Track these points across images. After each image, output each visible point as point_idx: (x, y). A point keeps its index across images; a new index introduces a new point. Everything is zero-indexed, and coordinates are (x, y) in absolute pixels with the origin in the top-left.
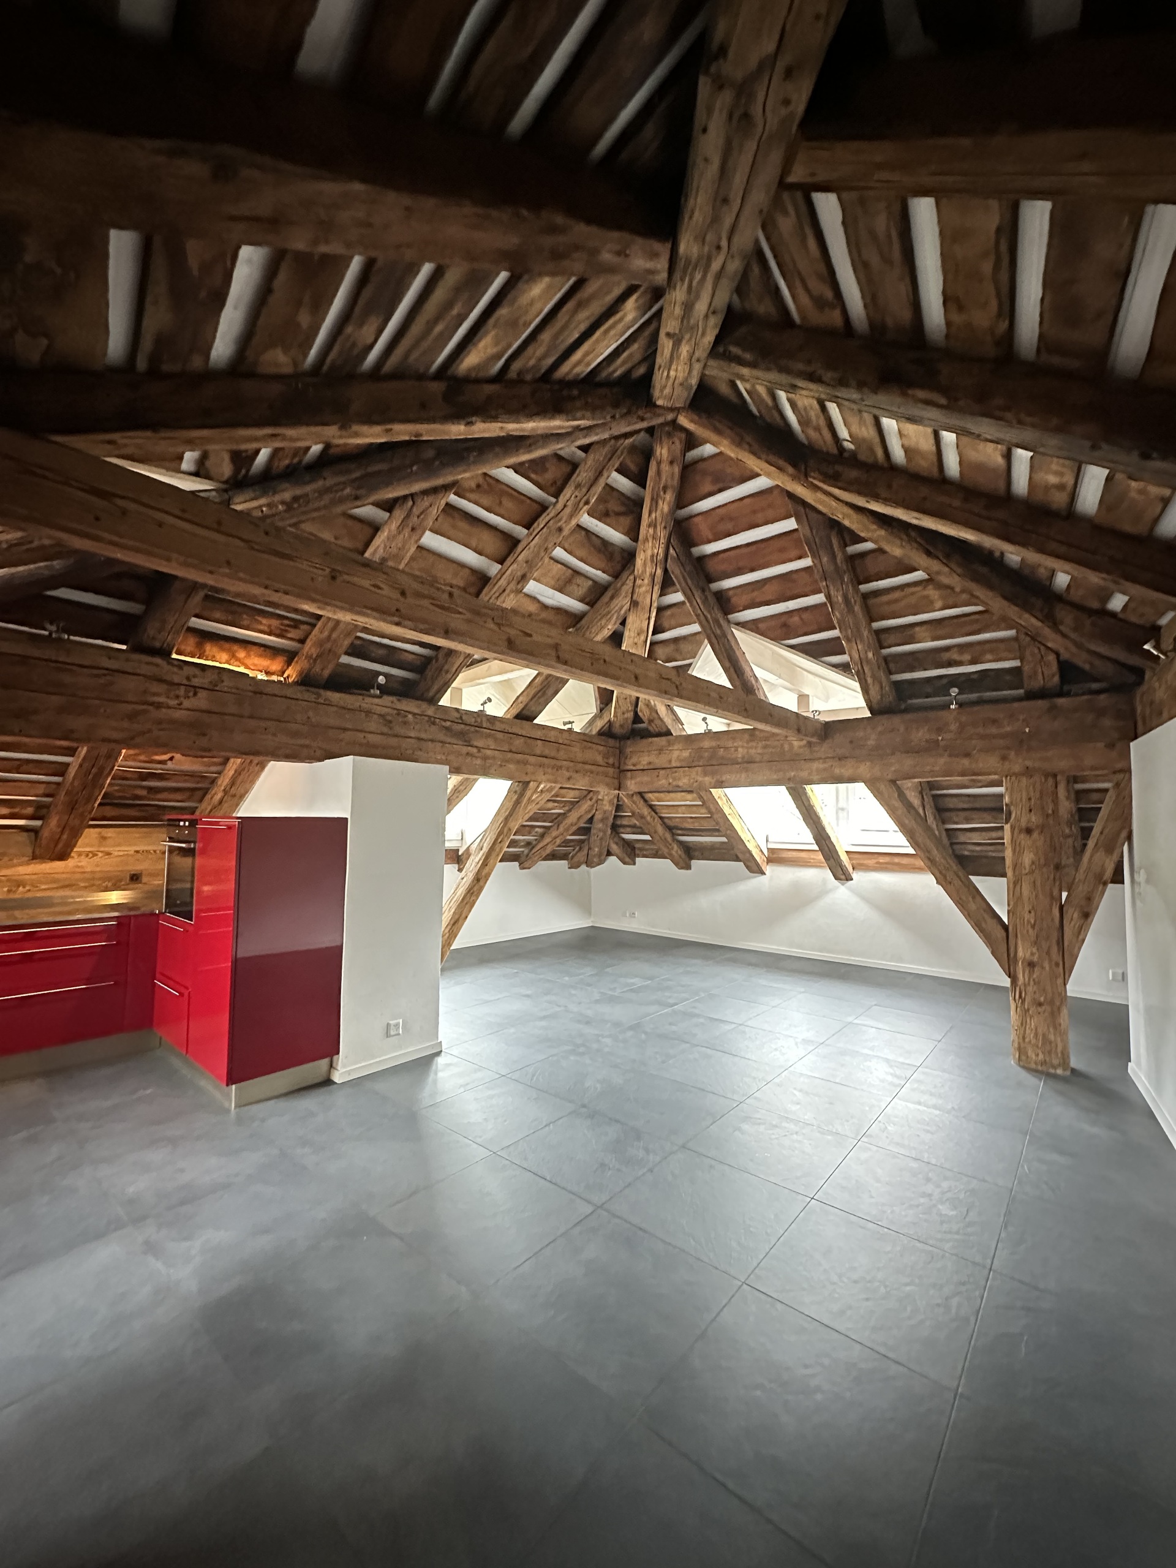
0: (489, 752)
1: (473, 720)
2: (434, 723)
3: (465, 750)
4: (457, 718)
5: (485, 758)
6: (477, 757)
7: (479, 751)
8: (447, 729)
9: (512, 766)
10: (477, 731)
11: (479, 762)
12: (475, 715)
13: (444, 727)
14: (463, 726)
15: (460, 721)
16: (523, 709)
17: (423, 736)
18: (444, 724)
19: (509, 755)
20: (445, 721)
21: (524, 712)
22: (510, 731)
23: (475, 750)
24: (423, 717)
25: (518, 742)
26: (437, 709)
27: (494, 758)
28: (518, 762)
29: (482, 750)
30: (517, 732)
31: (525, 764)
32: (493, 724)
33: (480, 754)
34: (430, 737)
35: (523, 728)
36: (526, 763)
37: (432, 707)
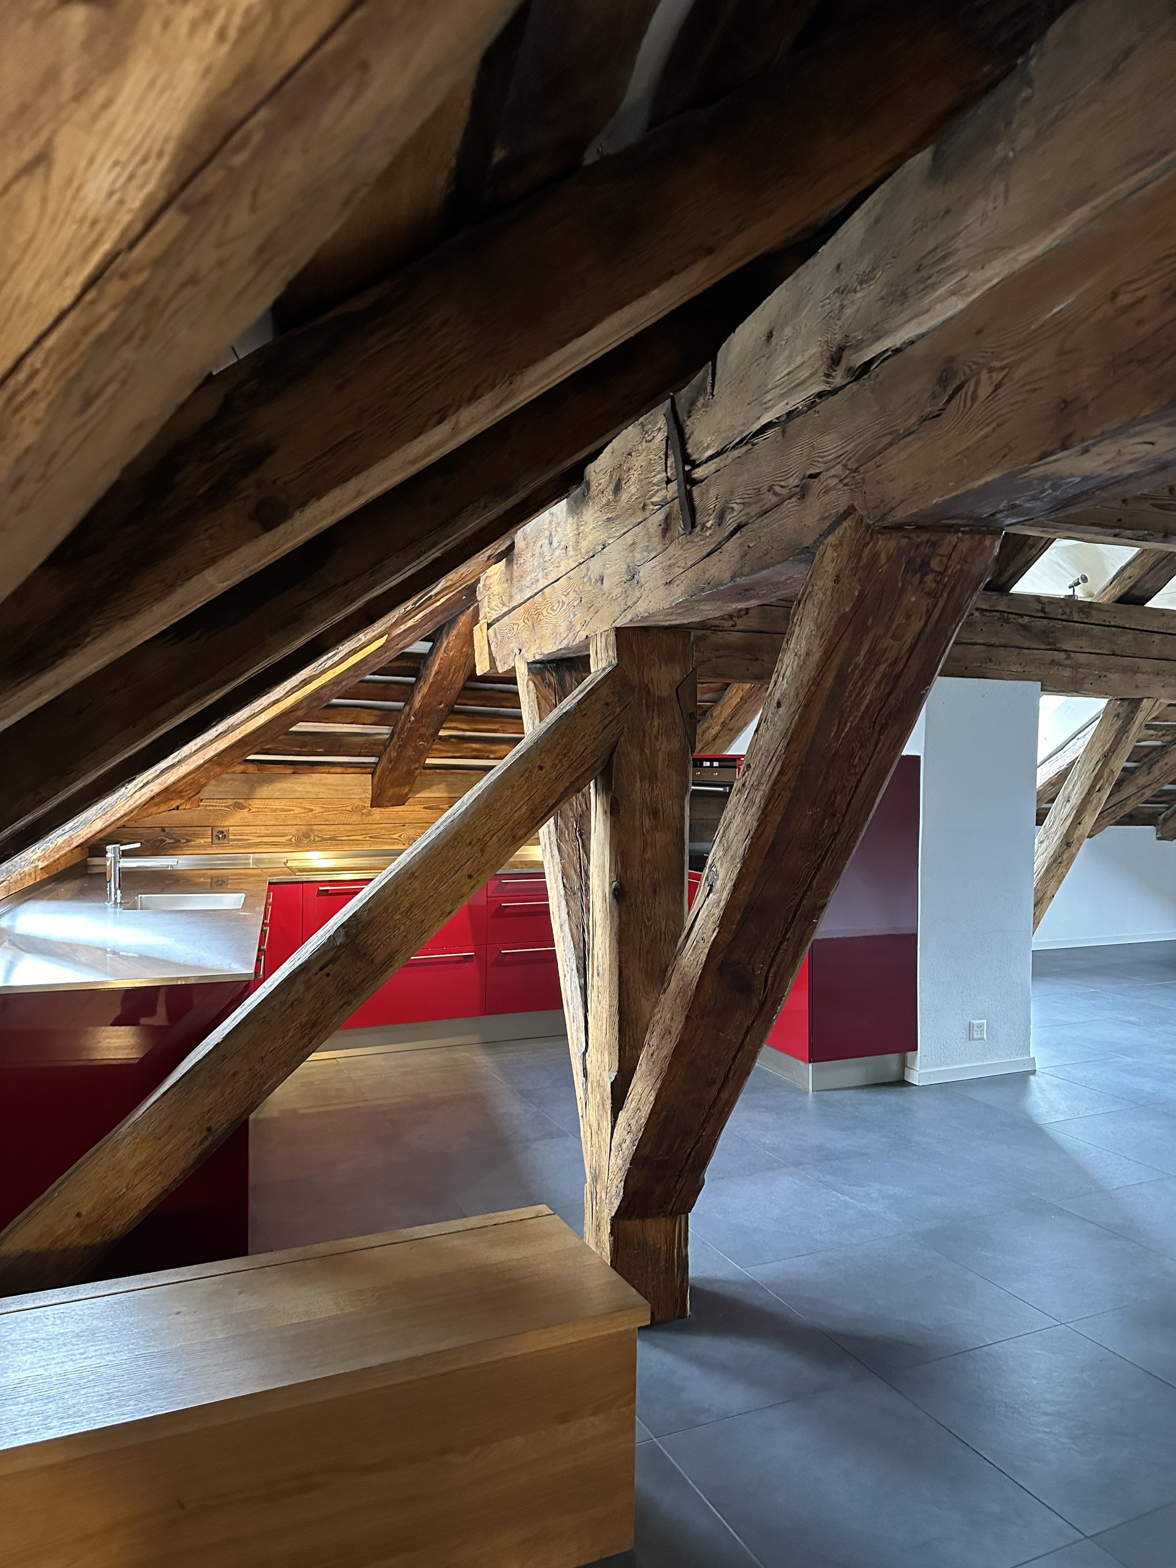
0: (1082, 658)
1: (1060, 611)
2: (1007, 621)
3: (1049, 655)
4: (1038, 611)
5: (1076, 667)
6: (1066, 666)
7: (1068, 657)
8: (1025, 627)
9: (1115, 677)
10: (1064, 627)
11: (1067, 673)
12: (1063, 604)
13: (1021, 625)
14: (1045, 621)
15: (1043, 615)
16: (1132, 588)
17: (993, 641)
18: (1021, 621)
19: (1113, 660)
20: (1021, 616)
21: (1132, 592)
22: (1112, 623)
23: (1063, 655)
24: (994, 613)
25: (1126, 638)
26: (1010, 600)
27: (1089, 665)
28: (1124, 670)
29: (1072, 654)
30: (1122, 624)
31: (1135, 673)
32: (1087, 614)
33: (1068, 662)
34: (1003, 642)
35: (1129, 617)
36: (1136, 670)
37: (1004, 597)
